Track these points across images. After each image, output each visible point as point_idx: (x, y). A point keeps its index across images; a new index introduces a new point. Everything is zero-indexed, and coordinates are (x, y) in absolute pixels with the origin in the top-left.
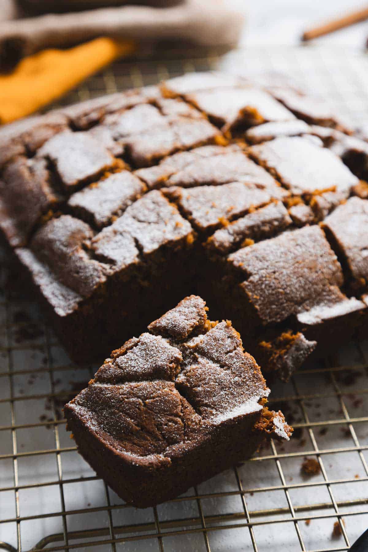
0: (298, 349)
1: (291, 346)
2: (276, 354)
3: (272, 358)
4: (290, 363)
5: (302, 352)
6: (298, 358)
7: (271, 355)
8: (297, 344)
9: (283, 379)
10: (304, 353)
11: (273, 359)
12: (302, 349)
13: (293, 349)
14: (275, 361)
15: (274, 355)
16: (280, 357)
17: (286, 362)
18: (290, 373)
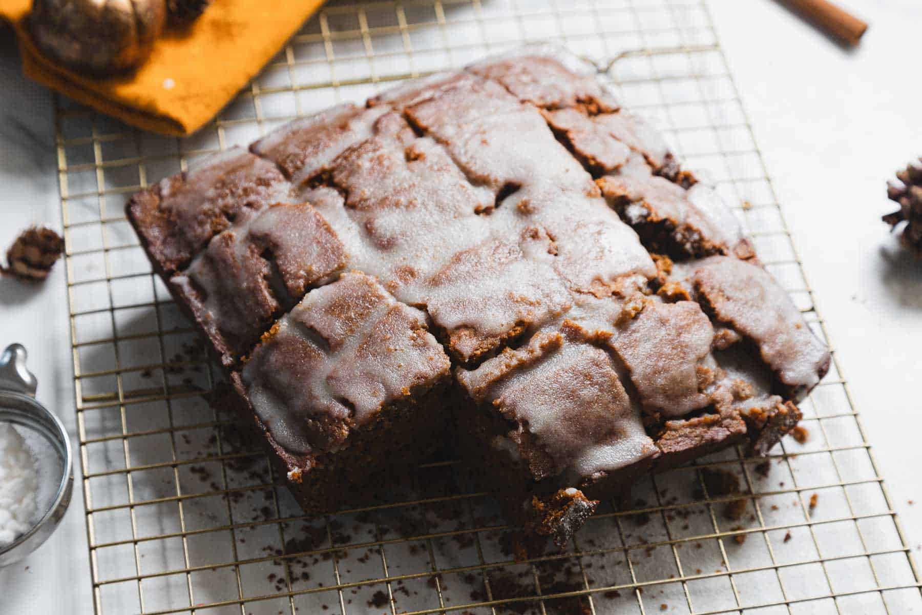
0: (577, 510)
1: (569, 506)
2: (551, 515)
3: (546, 520)
4: (567, 526)
5: (582, 513)
6: (577, 520)
7: (545, 516)
8: (576, 505)
9: (558, 544)
10: (584, 514)
11: (548, 521)
12: (582, 511)
13: (571, 509)
14: (550, 524)
15: (548, 517)
16: (556, 520)
17: (563, 525)
18: (567, 537)
